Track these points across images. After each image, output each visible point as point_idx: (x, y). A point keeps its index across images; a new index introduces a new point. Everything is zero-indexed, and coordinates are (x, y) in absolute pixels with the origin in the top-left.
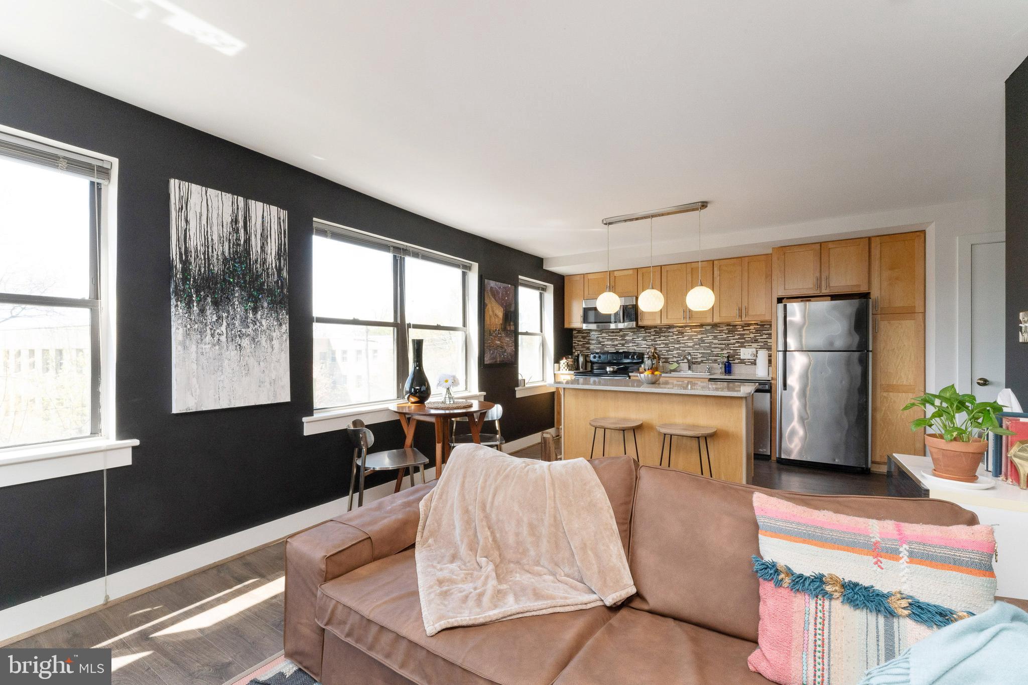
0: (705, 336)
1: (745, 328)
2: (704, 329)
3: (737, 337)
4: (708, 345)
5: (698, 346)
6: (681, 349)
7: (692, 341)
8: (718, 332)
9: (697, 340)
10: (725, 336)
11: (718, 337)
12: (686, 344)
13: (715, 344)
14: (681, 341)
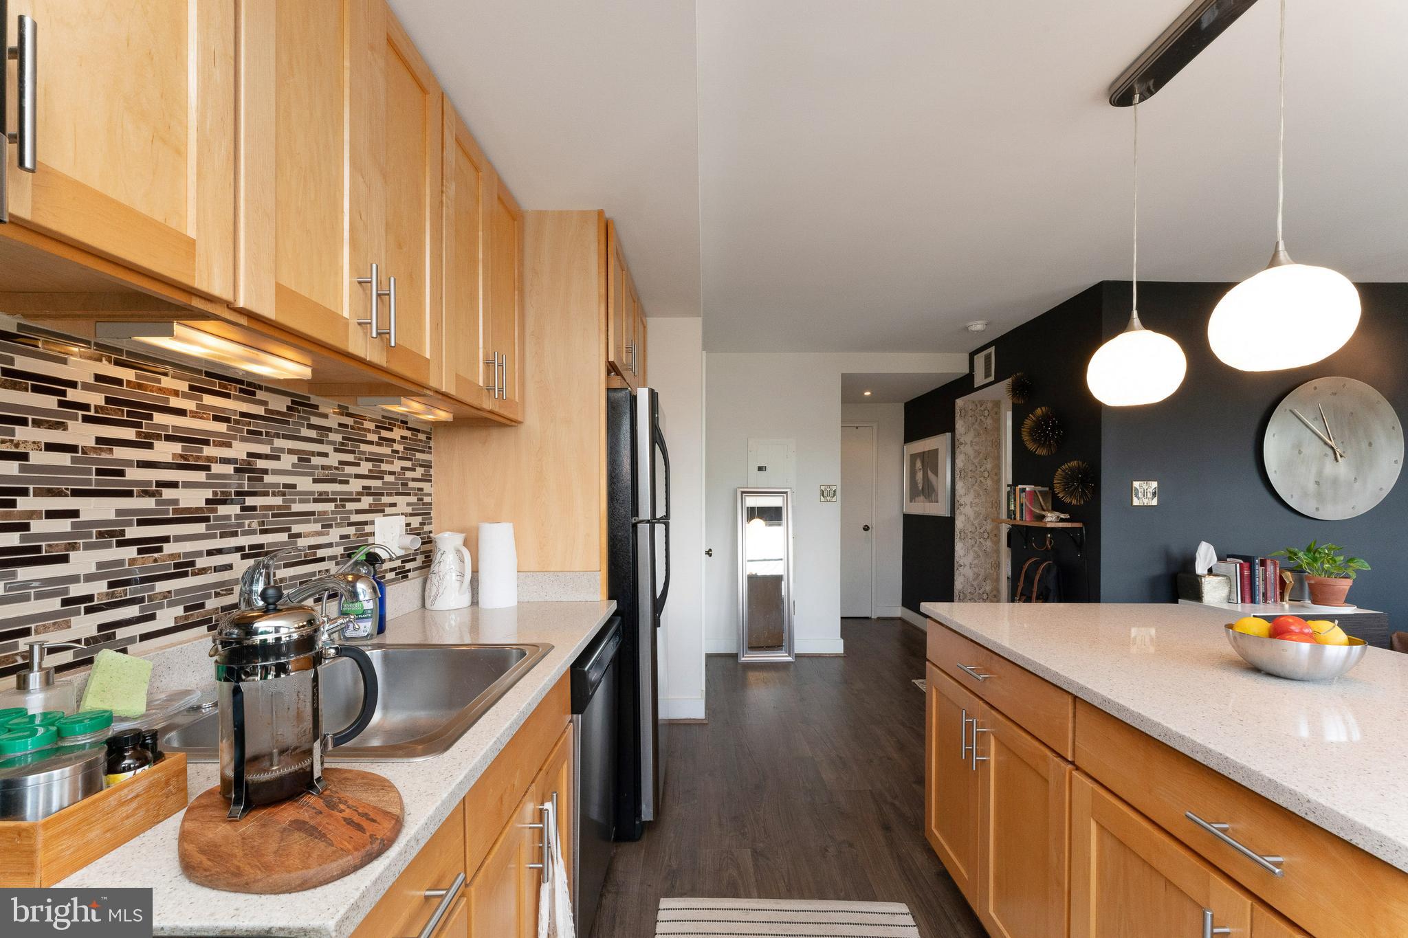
0: (264, 449)
1: (385, 434)
2: (259, 410)
3: (365, 467)
4: (278, 501)
5: (235, 510)
6: (133, 532)
7: (200, 476)
8: (313, 434)
9: (229, 469)
10: (334, 459)
11: (316, 461)
12: (168, 493)
13: (305, 497)
14: (133, 474)
